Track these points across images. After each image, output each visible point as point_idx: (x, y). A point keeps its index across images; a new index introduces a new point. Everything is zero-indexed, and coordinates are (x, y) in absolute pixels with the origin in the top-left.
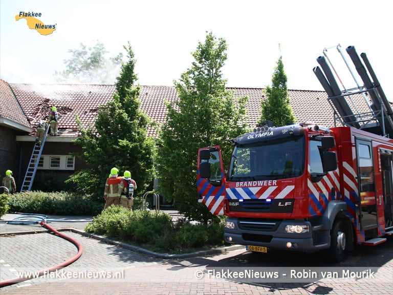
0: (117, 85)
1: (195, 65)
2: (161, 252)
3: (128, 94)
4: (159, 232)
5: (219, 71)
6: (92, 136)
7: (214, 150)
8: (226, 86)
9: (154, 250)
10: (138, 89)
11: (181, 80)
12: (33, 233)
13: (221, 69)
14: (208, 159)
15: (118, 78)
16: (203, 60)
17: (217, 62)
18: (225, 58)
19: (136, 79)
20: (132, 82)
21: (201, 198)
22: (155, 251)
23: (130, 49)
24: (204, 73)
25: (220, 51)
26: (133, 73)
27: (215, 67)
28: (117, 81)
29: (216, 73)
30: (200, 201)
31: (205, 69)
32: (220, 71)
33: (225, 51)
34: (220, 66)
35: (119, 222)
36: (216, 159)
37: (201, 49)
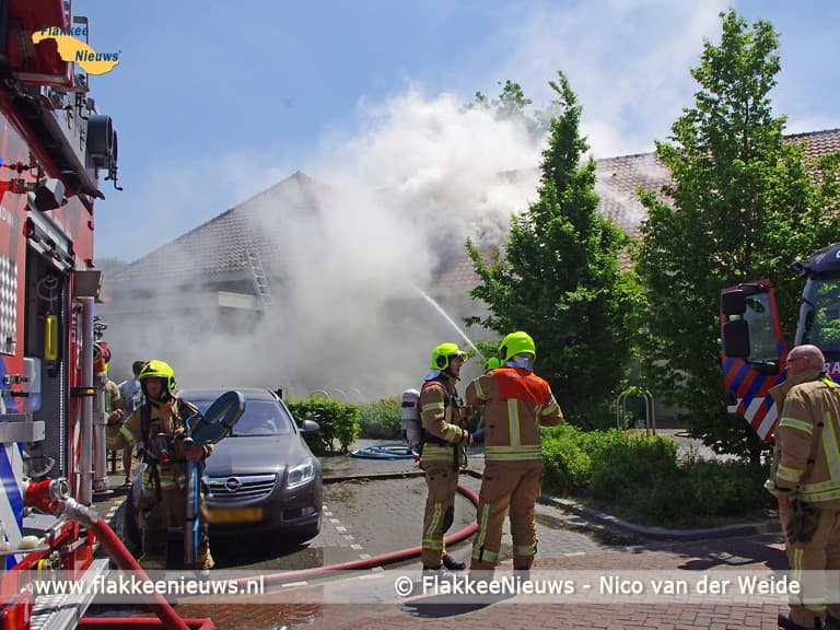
0: (545, 167)
1: (702, 98)
2: (644, 524)
3: (570, 183)
4: (643, 479)
5: (762, 101)
6: (505, 281)
7: (758, 291)
8: (784, 133)
9: (629, 518)
10: (591, 168)
11: (674, 140)
12: (399, 477)
13: (767, 96)
14: (741, 311)
15: (545, 153)
16: (721, 82)
17: (755, 81)
18: (776, 69)
19: (585, 149)
20: (576, 157)
21: (734, 403)
22: (632, 522)
23: (563, 87)
24: (727, 113)
25: (760, 55)
26: (575, 136)
27: (752, 94)
28: (543, 160)
29: (754, 108)
30: (732, 409)
31: (727, 103)
32: (767, 102)
33: (773, 53)
34: (765, 89)
35: (558, 458)
36: (763, 310)
37: (711, 60)
